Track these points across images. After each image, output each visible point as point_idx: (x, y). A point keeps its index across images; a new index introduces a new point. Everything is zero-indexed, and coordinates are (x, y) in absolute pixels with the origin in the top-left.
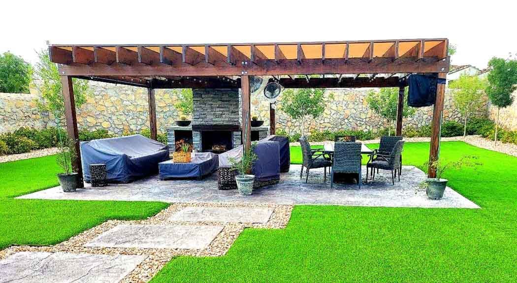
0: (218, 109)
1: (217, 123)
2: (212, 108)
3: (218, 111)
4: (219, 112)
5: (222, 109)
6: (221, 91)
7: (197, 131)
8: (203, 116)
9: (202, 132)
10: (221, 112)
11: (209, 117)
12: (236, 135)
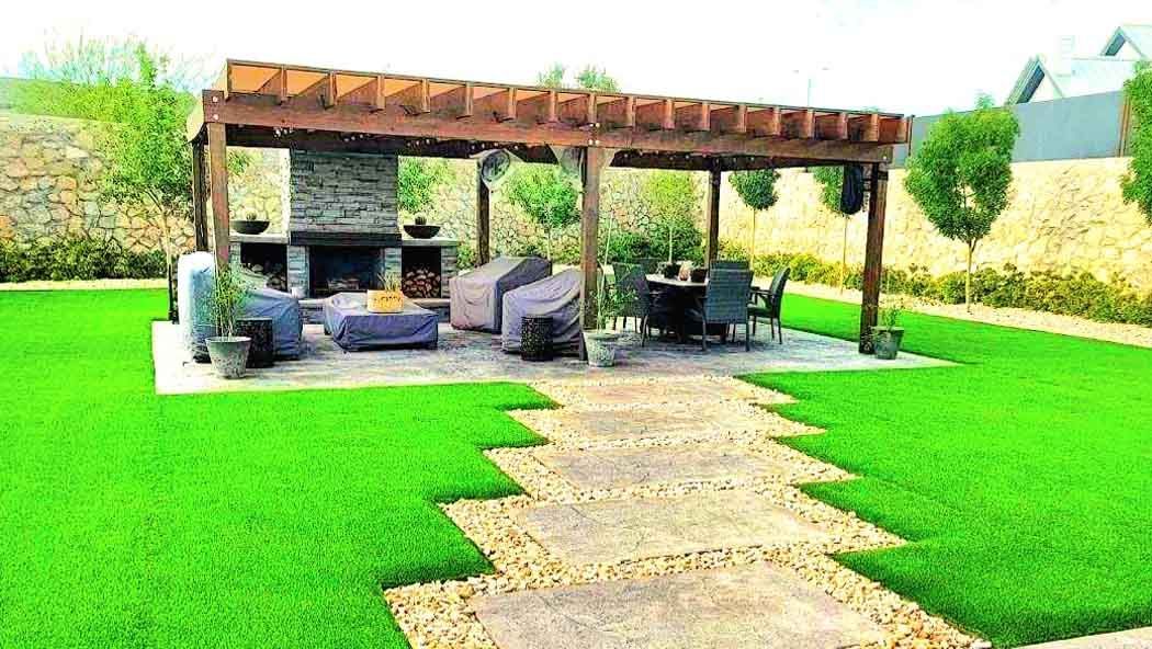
0: (353, 198)
1: (349, 227)
2: (336, 195)
3: (351, 203)
4: (353, 205)
5: (360, 198)
6: (359, 159)
7: (300, 246)
8: (312, 212)
9: (310, 246)
10: (357, 206)
11: (330, 215)
12: (391, 256)
